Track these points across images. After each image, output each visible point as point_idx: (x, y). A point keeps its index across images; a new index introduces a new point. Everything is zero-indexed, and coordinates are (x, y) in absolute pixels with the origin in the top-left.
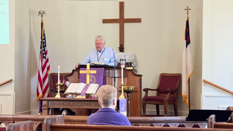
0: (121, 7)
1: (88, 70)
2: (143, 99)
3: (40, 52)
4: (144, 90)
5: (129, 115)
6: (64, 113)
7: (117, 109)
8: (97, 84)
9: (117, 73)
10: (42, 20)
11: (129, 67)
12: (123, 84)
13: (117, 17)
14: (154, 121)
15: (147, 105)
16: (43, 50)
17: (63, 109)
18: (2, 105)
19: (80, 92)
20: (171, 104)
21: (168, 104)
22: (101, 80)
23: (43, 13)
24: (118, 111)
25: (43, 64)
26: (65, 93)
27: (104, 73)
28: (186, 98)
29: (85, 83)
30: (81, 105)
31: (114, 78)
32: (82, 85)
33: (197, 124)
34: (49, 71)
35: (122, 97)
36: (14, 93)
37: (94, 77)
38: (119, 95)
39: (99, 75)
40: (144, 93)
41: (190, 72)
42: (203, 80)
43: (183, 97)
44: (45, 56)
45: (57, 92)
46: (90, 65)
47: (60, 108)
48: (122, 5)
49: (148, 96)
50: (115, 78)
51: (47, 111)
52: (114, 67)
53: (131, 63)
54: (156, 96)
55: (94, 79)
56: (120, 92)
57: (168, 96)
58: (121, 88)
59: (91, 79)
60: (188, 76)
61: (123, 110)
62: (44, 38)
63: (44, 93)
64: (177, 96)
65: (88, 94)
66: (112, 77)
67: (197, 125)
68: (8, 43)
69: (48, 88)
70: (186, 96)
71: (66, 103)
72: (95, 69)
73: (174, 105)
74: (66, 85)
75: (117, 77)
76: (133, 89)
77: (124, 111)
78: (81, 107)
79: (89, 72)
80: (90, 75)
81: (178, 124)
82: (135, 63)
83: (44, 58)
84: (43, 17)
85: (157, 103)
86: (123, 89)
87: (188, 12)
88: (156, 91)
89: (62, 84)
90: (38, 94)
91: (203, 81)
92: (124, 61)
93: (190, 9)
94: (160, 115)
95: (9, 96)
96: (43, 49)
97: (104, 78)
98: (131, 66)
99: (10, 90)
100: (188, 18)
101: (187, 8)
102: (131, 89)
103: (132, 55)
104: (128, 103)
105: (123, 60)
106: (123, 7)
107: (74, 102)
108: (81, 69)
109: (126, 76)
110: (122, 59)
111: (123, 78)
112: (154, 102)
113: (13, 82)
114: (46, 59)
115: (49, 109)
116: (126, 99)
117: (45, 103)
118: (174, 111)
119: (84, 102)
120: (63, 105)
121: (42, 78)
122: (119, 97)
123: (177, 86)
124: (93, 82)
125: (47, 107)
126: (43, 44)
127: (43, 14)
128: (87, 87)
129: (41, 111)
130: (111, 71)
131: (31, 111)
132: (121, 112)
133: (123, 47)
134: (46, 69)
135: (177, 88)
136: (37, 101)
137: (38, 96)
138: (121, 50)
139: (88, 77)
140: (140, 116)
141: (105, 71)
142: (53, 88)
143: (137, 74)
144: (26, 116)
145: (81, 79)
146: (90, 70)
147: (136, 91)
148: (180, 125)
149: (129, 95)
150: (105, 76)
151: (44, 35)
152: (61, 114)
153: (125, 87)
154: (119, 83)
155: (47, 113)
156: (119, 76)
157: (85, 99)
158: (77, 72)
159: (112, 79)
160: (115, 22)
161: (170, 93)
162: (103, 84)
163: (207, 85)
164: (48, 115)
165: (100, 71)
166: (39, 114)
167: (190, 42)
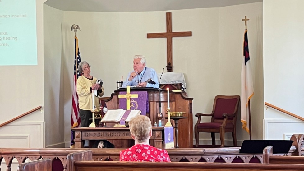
0: (169, 19)
1: (128, 93)
2: (195, 126)
3: (74, 73)
4: (196, 116)
5: (178, 145)
6: (101, 145)
7: (162, 139)
8: (139, 110)
9: (163, 96)
10: (76, 36)
11: (179, 89)
12: (169, 110)
13: (164, 31)
15: (199, 133)
18: (30, 136)
19: (119, 120)
20: (228, 132)
21: (225, 132)
22: (144, 105)
23: (77, 28)
24: (164, 142)
26: (101, 122)
27: (148, 96)
28: (246, 124)
29: (124, 110)
30: (120, 136)
31: (159, 103)
32: (122, 112)
35: (169, 125)
36: (43, 122)
37: (136, 102)
38: (164, 124)
39: (142, 100)
41: (250, 94)
42: (265, 102)
43: (243, 124)
46: (131, 88)
48: (169, 16)
49: (201, 122)
50: (160, 102)
51: (80, 143)
52: (159, 90)
53: (181, 84)
54: (211, 122)
55: (136, 105)
56: (166, 119)
57: (224, 123)
58: (167, 114)
59: (133, 104)
60: (248, 98)
61: (169, 141)
62: (78, 56)
64: (235, 122)
68: (37, 64)
70: (245, 123)
71: (102, 134)
72: (137, 92)
73: (233, 133)
74: (104, 112)
75: (162, 102)
76: (182, 115)
78: (120, 138)
79: (129, 96)
80: (131, 100)
81: (233, 157)
82: (185, 84)
84: (77, 32)
85: (212, 130)
86: (169, 115)
87: (246, 22)
88: (211, 117)
90: (72, 123)
91: (265, 104)
93: (249, 20)
94: (216, 144)
95: (38, 126)
97: (148, 103)
98: (181, 88)
99: (40, 119)
100: (246, 29)
101: (244, 18)
102: (179, 115)
103: (182, 74)
104: (176, 132)
107: (112, 132)
108: (120, 92)
109: (173, 100)
111: (170, 102)
112: (208, 130)
113: (42, 109)
115: (83, 142)
116: (173, 127)
117: (77, 133)
118: (232, 140)
119: (124, 132)
120: (99, 136)
122: (166, 125)
123: (235, 110)
124: (135, 108)
125: (80, 139)
127: (77, 29)
129: (73, 143)
130: (156, 95)
131: (64, 143)
132: (167, 142)
133: (171, 65)
135: (236, 113)
137: (72, 125)
138: (169, 69)
139: (128, 102)
140: (191, 148)
141: (149, 94)
143: (186, 97)
145: (121, 104)
146: (131, 94)
147: (186, 117)
148: (236, 157)
149: (177, 122)
150: (148, 101)
151: (79, 53)
153: (172, 113)
154: (164, 108)
155: (80, 146)
156: (165, 99)
157: (125, 128)
158: (117, 96)
159: (157, 103)
160: (161, 36)
161: (227, 118)
162: (146, 110)
163: (269, 108)
164: (81, 148)
165: (143, 94)
166: (71, 147)
167: (249, 59)
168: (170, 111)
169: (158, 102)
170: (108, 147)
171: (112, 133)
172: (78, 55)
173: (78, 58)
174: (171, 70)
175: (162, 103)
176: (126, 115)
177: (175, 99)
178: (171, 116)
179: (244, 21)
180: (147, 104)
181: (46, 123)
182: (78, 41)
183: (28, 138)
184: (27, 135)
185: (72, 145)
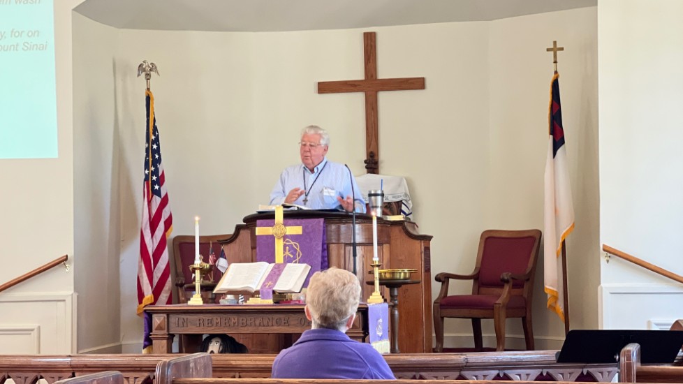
0: (369, 48)
1: (278, 224)
2: (434, 303)
3: (144, 177)
4: (437, 279)
5: (397, 348)
6: (215, 346)
7: (363, 333)
8: (304, 265)
9: (361, 232)
10: (148, 89)
11: (393, 214)
12: (377, 263)
13: (358, 74)
14: (466, 366)
15: (445, 318)
16: (153, 173)
17: (211, 337)
18: (39, 327)
19: (258, 288)
20: (513, 317)
21: (507, 317)
22: (315, 253)
23: (151, 70)
24: (366, 339)
25: (154, 211)
26: (214, 292)
27: (325, 232)
28: (556, 298)
29: (270, 263)
30: (260, 325)
31: (352, 247)
32: (264, 268)
33: (590, 370)
34: (169, 230)
35: (376, 300)
36: (72, 295)
37: (295, 245)
38: (366, 295)
39: (311, 240)
40: (436, 287)
41: (565, 226)
42: (604, 245)
43: (549, 296)
44: (159, 189)
45: (193, 288)
46: (284, 211)
47: (202, 335)
48: (372, 41)
49: (449, 294)
50: (354, 245)
51: (165, 342)
52: (352, 216)
53: (399, 204)
54: (470, 293)
55: (296, 251)
56: (369, 286)
57: (506, 293)
58: (371, 273)
59: (289, 251)
60: (561, 235)
61: (378, 336)
62: (153, 137)
63: (157, 292)
64: (531, 293)
65: (279, 293)
66: (346, 245)
67: (588, 372)
68: (56, 156)
69: (170, 279)
70: (555, 294)
71: (219, 320)
72: (298, 221)
73: (524, 319)
74: (219, 268)
75: (360, 244)
76: (407, 276)
77: (381, 338)
78: (262, 330)
79: (281, 230)
80: (284, 241)
81: (535, 373)
82: (410, 202)
83: (155, 196)
84: (151, 79)
85: (476, 313)
86: (377, 275)
87: (555, 56)
88: (472, 281)
89: (207, 266)
90: (141, 295)
91: (604, 250)
92: (379, 198)
93: (562, 49)
94: (484, 346)
95: (59, 303)
96: (153, 169)
97: (325, 246)
98: (400, 212)
99: (63, 286)
100: (556, 72)
101: (552, 47)
102: (400, 276)
103: (401, 179)
104: (392, 316)
105: (376, 195)
106: (373, 47)
107: (240, 315)
108: (258, 222)
109: (386, 239)
110: (373, 192)
111: (379, 244)
112: (465, 311)
113: (70, 264)
114: (163, 195)
115: (171, 337)
116: (386, 305)
117: (159, 319)
118: (523, 336)
119: (270, 316)
120: (210, 325)
121: (151, 251)
122: (368, 300)
123: (530, 265)
124: (295, 258)
125: (165, 332)
126: (153, 157)
127: (152, 72)
128: (277, 273)
129: (148, 342)
130: (343, 227)
131: (121, 345)
132: (375, 340)
133: (376, 158)
134: (161, 225)
135: (530, 272)
136: (139, 315)
137: (140, 302)
138: (371, 168)
139: (279, 245)
140: (427, 352)
141: (327, 226)
142: (182, 278)
143: (415, 233)
144: (107, 357)
145: (260, 251)
146: (285, 225)
147: (415, 280)
148: (541, 374)
149: (396, 293)
150: (326, 242)
151: (155, 129)
152: (205, 349)
153: (382, 271)
154: (365, 259)
155: (165, 348)
156: (366, 239)
157: (273, 306)
158: (249, 232)
159: (348, 248)
160: (352, 88)
161: (511, 283)
162: (322, 263)
163: (615, 260)
164: (168, 352)
165: (312, 227)
166: (144, 351)
167: (562, 142)
168: (378, 266)
169: (350, 244)
170: (232, 353)
171: (243, 318)
172: (154, 134)
173: (153, 142)
174: (375, 171)
175: (358, 248)
176: (275, 275)
177: (389, 237)
178: (380, 279)
179: (552, 53)
180: (323, 250)
181: (78, 296)
182: (154, 102)
183: (35, 334)
184: (33, 325)
185: (145, 347)
